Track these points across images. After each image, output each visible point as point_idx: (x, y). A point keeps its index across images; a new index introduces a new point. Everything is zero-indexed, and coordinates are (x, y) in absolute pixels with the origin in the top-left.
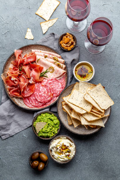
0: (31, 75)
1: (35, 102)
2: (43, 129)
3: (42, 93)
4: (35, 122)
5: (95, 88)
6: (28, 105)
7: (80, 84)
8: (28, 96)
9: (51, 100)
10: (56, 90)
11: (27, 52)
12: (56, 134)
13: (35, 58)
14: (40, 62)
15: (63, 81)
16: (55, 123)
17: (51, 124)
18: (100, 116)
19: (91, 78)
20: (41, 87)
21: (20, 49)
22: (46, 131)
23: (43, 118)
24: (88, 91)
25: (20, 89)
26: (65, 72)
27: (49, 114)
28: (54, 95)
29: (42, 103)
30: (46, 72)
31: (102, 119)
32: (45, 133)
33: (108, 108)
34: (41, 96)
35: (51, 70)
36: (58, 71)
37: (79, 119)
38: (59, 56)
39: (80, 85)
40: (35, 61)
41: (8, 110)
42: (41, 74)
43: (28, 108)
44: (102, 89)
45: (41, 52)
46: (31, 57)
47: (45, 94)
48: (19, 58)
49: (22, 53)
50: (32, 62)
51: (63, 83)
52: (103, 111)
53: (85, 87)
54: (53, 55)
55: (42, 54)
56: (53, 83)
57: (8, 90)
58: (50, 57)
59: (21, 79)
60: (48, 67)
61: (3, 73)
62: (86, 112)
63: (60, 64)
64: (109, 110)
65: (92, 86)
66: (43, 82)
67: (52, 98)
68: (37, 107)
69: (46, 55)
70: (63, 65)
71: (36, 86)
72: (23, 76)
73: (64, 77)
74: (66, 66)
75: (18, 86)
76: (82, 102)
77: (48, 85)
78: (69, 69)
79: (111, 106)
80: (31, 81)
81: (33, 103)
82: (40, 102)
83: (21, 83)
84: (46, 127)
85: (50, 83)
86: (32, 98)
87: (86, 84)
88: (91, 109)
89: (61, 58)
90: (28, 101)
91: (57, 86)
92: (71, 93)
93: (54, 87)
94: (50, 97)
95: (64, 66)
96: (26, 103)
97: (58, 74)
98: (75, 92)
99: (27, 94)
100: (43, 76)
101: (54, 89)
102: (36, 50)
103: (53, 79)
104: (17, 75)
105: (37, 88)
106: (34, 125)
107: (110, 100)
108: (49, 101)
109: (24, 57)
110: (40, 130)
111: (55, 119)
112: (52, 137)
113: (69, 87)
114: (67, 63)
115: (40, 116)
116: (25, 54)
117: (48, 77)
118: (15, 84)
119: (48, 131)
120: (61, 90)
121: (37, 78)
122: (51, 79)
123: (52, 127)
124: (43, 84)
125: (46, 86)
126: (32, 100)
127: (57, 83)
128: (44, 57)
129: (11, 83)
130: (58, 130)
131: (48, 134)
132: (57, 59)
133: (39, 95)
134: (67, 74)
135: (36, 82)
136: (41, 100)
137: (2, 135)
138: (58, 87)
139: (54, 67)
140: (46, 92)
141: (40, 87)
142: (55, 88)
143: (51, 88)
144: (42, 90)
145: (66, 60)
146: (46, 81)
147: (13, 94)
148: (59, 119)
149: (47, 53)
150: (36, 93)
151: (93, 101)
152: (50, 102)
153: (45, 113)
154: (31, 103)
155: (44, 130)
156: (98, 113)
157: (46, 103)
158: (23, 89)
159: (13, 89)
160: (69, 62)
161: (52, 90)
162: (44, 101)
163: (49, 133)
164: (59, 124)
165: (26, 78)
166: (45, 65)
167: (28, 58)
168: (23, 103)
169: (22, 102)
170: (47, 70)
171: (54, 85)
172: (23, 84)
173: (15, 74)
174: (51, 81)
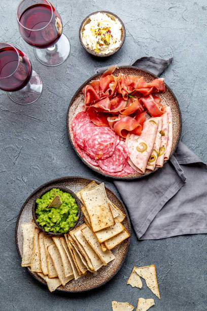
1: (83, 132)
9: (91, 157)
10: (109, 163)
11: (165, 99)
14: (151, 125)
15: (127, 171)
21: (166, 87)
26: (142, 172)
28: (100, 161)
35: (141, 147)
36: (142, 159)
38: (168, 156)
40: (151, 115)
45: (169, 123)
47: (99, 146)
48: (150, 88)
51: (124, 172)
54: (167, 144)
55: (166, 127)
56: (119, 156)
58: (162, 140)
59: (115, 100)
63: (156, 160)
66: (118, 138)
67: (94, 159)
68: (75, 136)
69: (166, 133)
70: (154, 165)
73: (134, 171)
75: (101, 98)
81: (80, 129)
83: (107, 102)
85: (119, 150)
89: (166, 160)
91: (116, 163)
93: (113, 159)
94: (96, 154)
95: (152, 168)
97: (138, 160)
101: (111, 159)
102: (171, 114)
103: (128, 153)
104: (121, 92)
109: (153, 97)
116: (160, 97)
120: (112, 171)
122: (127, 151)
126: (85, 127)
127: (121, 162)
128: (160, 130)
129: (103, 84)
132: (161, 152)
133: (95, 136)
136: (87, 141)
139: (147, 150)
140: (102, 147)
141: (108, 134)
147: (87, 93)
149: (171, 134)
150: (97, 129)
152: (86, 156)
157: (85, 151)
162: (86, 147)
167: (153, 103)
171: (117, 157)
173: (121, 88)
174: (122, 151)
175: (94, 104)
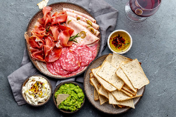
0: (58, 38)
1: (60, 69)
2: (64, 101)
3: (69, 60)
4: (56, 92)
5: (130, 63)
6: (51, 71)
7: (114, 56)
8: (52, 61)
9: (78, 69)
10: (85, 59)
11: (57, 10)
12: (79, 108)
13: (65, 18)
14: (71, 24)
15: (95, 49)
16: (80, 97)
17: (75, 97)
18: (131, 96)
19: (127, 51)
20: (69, 54)
21: (50, 6)
22: (68, 104)
23: (66, 90)
24: (121, 65)
25: (44, 52)
26: (98, 40)
27: (73, 85)
28: (82, 64)
29: (68, 71)
30: (77, 36)
31: (134, 99)
32: (67, 106)
33: (142, 88)
34: (67, 63)
35: (82, 35)
36: (90, 37)
37: (107, 97)
38: (94, 20)
39: (113, 58)
40: (65, 22)
41: (28, 74)
42: (70, 38)
43: (51, 75)
44: (138, 65)
45: (73, 12)
46: (61, 16)
47: (72, 62)
48: (47, 16)
49: (51, 10)
50: (62, 23)
51: (94, 52)
52: (135, 91)
53: (119, 60)
54: (87, 18)
55: (75, 15)
56: (83, 51)
57: (30, 52)
58: (83, 20)
59: (47, 42)
60: (80, 31)
61: (27, 31)
62: (116, 89)
63: (94, 29)
64: (143, 90)
65: (126, 60)
66: (72, 48)
67: (80, 67)
68: (61, 75)
69: (79, 16)
70: (97, 31)
71: (63, 51)
72: (49, 37)
73: (96, 45)
74: (101, 32)
75: (42, 49)
76: (113, 77)
77: (76, 52)
78: (103, 37)
79: (145, 86)
80: (58, 45)
81: (57, 70)
82: (66, 70)
83: (46, 47)
84: (69, 100)
85: (80, 50)
86: (56, 64)
87: (120, 57)
88: (123, 87)
89: (96, 22)
90: (52, 67)
91: (87, 54)
92: (102, 65)
93: (83, 55)
94: (77, 65)
95: (98, 33)
96: (49, 69)
97: (90, 40)
98: (106, 64)
99: (52, 58)
100: (72, 40)
101: (83, 57)
102: (68, 9)
103: (83, 45)
104: (43, 36)
105: (64, 54)
106: (55, 95)
107: (146, 79)
108: (76, 70)
109: (53, 16)
110: (62, 102)
111: (79, 92)
112: (74, 111)
113: (101, 58)
114: (101, 29)
115: (63, 86)
116: (55, 12)
117: (78, 43)
118: (39, 46)
119: (70, 105)
120: (91, 59)
121: (66, 42)
122: (81, 45)
123: (75, 100)
124: (71, 50)
125: (74, 52)
126: (57, 66)
127: (88, 51)
128: (76, 19)
129: (34, 45)
130: (81, 105)
131: (70, 108)
132: (90, 24)
133: (65, 62)
134: (100, 41)
135: (64, 46)
136: (67, 68)
137: (18, 100)
138: (88, 56)
139: (86, 32)
140: (74, 60)
141: (67, 53)
142: (85, 56)
143: (79, 55)
144: (69, 57)
145: (102, 26)
146: (75, 46)
147: (36, 57)
148: (84, 92)
149: (80, 14)
150: (61, 59)
151: (126, 77)
152: (76, 72)
153: (70, 83)
154: (55, 70)
155: (66, 103)
156: (130, 91)
157: (73, 72)
158: (48, 53)
159: (36, 51)
160: (105, 28)
161: (81, 58)
162: (70, 70)
163: (71, 106)
164: (83, 97)
165: (53, 41)
166: (76, 28)
167: (57, 18)
168: (46, 68)
169: (45, 66)
170: (77, 34)
171: (84, 52)
172: (48, 48)
173: (41, 35)
174: (81, 48)
175: (44, 55)
